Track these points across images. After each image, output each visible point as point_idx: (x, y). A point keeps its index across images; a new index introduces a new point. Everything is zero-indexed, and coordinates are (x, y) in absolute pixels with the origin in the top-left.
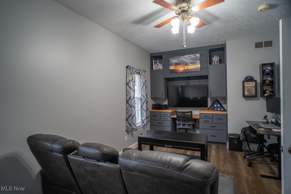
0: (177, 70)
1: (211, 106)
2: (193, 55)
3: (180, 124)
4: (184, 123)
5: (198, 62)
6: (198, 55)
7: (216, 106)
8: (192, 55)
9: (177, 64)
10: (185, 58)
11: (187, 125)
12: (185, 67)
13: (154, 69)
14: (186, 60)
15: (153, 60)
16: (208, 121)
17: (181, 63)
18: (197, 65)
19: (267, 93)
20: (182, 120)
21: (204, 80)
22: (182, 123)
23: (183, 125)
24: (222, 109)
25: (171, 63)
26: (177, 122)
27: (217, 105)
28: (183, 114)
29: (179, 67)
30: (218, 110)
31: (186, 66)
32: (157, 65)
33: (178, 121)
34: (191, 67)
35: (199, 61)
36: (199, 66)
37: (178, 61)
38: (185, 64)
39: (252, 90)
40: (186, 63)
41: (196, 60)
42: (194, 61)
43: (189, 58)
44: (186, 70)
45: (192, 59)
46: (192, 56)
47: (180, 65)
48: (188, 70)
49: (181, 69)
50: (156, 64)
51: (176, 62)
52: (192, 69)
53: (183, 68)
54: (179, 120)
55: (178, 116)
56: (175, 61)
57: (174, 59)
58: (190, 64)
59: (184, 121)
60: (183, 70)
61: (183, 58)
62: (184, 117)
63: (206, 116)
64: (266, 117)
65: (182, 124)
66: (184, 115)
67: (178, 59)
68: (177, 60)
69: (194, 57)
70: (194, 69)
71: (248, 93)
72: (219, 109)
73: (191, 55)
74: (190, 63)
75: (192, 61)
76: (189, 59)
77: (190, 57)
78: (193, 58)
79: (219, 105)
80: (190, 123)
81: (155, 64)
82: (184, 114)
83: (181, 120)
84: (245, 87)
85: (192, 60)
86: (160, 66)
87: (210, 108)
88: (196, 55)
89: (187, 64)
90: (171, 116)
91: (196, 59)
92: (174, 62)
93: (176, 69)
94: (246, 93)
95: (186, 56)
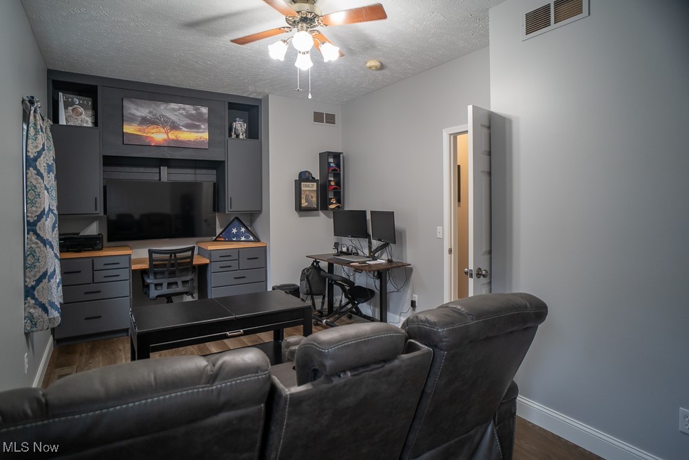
0: (147, 137)
1: (221, 233)
2: (192, 107)
3: (161, 285)
4: (172, 280)
5: (204, 126)
6: (204, 110)
7: (234, 231)
8: (189, 106)
9: (145, 121)
10: (172, 111)
11: (180, 283)
12: (170, 134)
13: (63, 121)
14: (173, 117)
15: (60, 94)
16: (230, 266)
17: (160, 121)
18: (201, 132)
19: (333, 203)
20: (166, 274)
21: (204, 171)
22: (165, 282)
23: (170, 285)
24: (251, 238)
25: (129, 116)
26: (150, 280)
27: (239, 229)
28: (171, 256)
29: (153, 131)
30: (242, 241)
31: (173, 131)
32: (73, 110)
33: (152, 277)
34: (187, 136)
35: (207, 125)
36: (205, 136)
37: (150, 112)
38: (170, 126)
39: (312, 197)
40: (173, 122)
41: (199, 120)
42: (195, 123)
43: (181, 111)
44: (173, 140)
45: (189, 116)
46: (190, 109)
47: (155, 126)
48: (177, 141)
49: (158, 136)
50: (70, 108)
51: (144, 115)
52: (190, 141)
53: (165, 136)
54: (155, 274)
55: (154, 263)
56: (140, 112)
57: (137, 104)
58: (184, 129)
59: (172, 274)
60: (165, 140)
61: (166, 109)
62: (173, 265)
63: (226, 255)
64: (336, 245)
65: (165, 285)
66: (173, 257)
67: (151, 110)
68: (148, 111)
69: (194, 112)
70: (194, 141)
71: (307, 204)
72: (243, 239)
73: (187, 107)
74: (183, 126)
75: (190, 122)
76: (182, 114)
77: (184, 109)
78: (192, 115)
79: (243, 230)
80: (188, 278)
81: (66, 108)
82: (175, 256)
83: (163, 273)
84: (302, 192)
85: (191, 119)
86: (83, 116)
87: (221, 237)
88: (199, 108)
89: (175, 127)
90: (130, 266)
91: (199, 117)
92: (138, 114)
93: (145, 134)
94: (304, 204)
95: (173, 105)
